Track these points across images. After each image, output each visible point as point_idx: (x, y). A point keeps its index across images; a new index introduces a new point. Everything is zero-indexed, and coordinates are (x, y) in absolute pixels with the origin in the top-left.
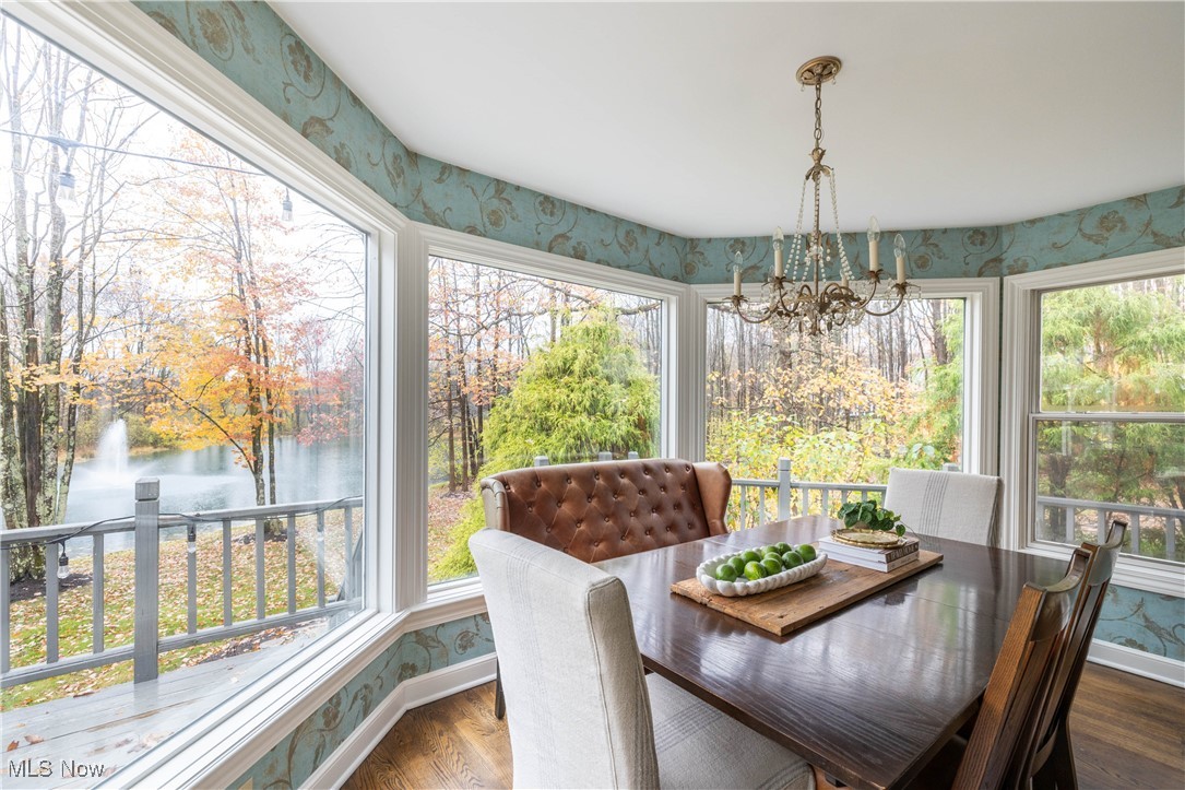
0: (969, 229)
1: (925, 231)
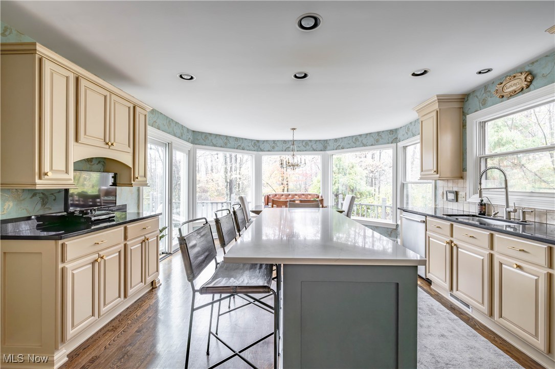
0: (389, 130)
1: (378, 132)
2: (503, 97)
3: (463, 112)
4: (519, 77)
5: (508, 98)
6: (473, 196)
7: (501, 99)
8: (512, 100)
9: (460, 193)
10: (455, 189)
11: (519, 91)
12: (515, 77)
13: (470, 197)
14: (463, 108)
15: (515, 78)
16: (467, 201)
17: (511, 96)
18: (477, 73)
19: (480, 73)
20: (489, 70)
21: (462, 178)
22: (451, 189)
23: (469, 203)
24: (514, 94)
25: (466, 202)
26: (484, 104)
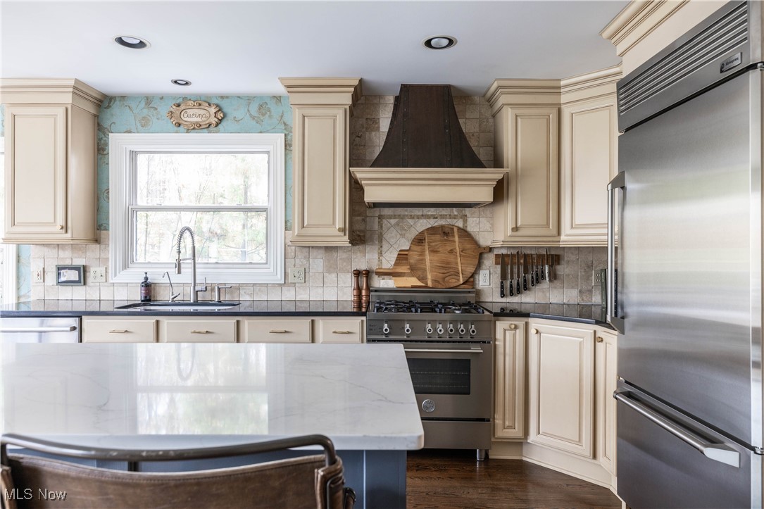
2: (179, 125)
3: (99, 125)
4: (206, 108)
5: (188, 131)
6: (122, 273)
7: (176, 128)
8: (193, 136)
9: (92, 270)
10: (79, 262)
11: (205, 126)
12: (200, 105)
13: (115, 275)
14: (98, 116)
15: (201, 107)
16: (111, 281)
17: (193, 129)
18: (172, 81)
19: (176, 82)
20: (187, 83)
21: (97, 240)
22: (68, 262)
23: (113, 284)
24: (197, 127)
25: (106, 284)
26: (144, 125)
